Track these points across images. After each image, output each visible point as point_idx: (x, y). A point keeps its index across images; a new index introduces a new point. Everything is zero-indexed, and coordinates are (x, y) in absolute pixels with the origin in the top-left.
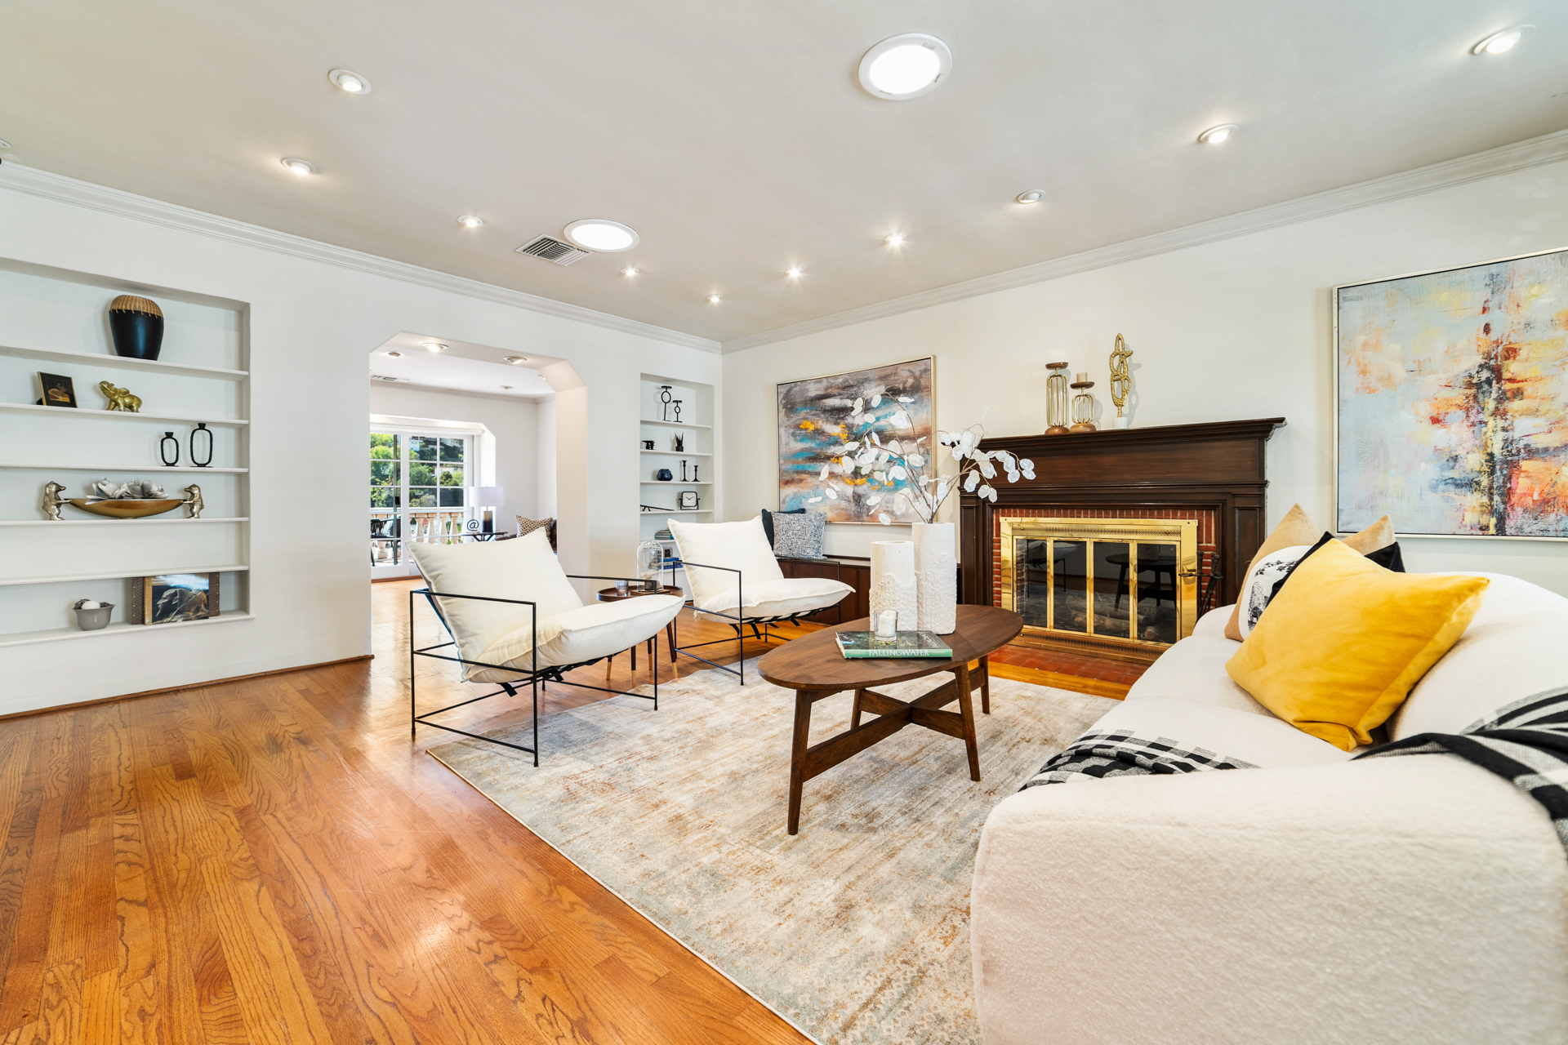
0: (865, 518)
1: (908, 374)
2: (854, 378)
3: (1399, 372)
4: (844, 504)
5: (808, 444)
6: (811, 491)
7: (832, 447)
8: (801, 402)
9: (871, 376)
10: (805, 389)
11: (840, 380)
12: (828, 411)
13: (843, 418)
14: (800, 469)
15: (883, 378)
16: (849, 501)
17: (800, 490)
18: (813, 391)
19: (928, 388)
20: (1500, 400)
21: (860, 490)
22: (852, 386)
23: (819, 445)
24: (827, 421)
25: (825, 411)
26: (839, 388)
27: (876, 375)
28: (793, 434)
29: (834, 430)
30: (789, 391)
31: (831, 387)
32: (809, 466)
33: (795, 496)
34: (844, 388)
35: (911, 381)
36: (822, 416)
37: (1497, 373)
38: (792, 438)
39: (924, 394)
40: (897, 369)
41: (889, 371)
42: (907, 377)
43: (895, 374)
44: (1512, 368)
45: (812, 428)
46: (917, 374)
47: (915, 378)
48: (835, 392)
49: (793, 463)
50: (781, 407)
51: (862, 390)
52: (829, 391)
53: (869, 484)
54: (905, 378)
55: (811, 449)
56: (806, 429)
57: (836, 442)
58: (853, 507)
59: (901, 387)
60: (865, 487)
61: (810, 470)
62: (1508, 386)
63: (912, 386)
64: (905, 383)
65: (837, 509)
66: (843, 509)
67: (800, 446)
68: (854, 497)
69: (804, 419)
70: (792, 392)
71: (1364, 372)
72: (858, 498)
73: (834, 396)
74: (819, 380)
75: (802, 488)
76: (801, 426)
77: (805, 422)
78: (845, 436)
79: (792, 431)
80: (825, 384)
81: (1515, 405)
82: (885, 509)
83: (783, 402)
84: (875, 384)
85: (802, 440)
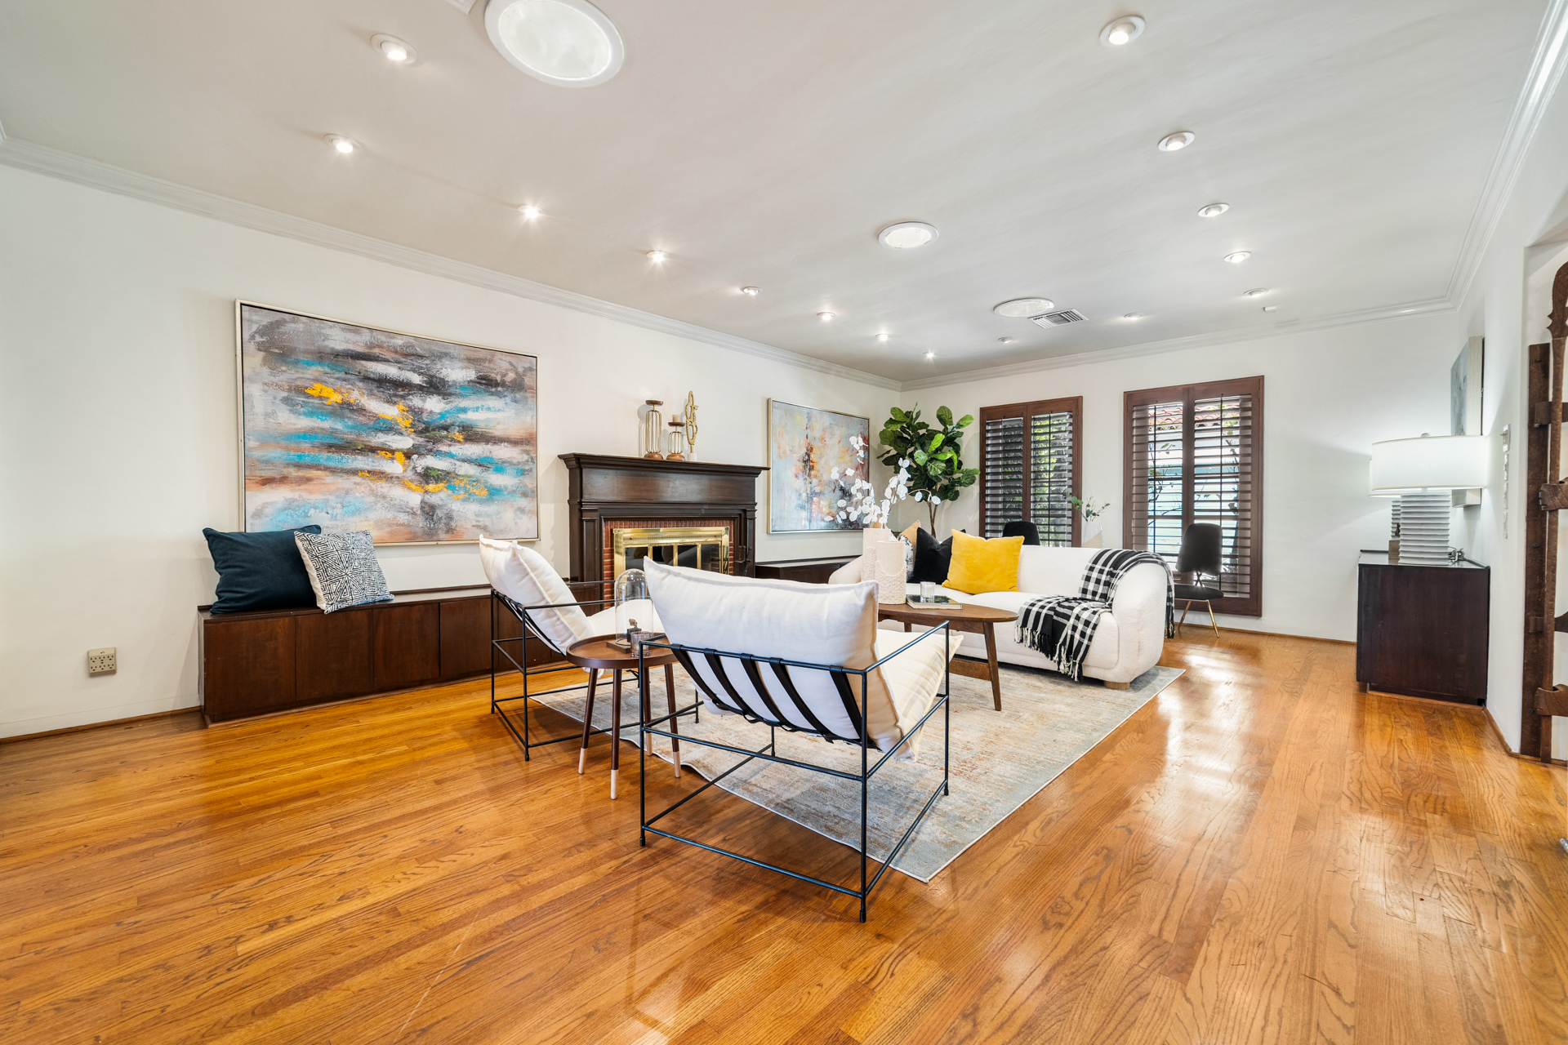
0: (442, 536)
1: (509, 367)
2: (426, 346)
3: (788, 452)
4: (403, 518)
5: (327, 424)
6: (332, 498)
7: (380, 434)
8: (306, 352)
9: (454, 351)
10: (320, 334)
11: (399, 342)
12: (374, 380)
13: (403, 397)
14: (307, 460)
15: (471, 361)
16: (414, 514)
17: (305, 495)
18: (338, 341)
19: (534, 390)
20: (810, 469)
21: (433, 499)
22: (421, 357)
23: (353, 427)
24: (371, 394)
25: (366, 379)
26: (396, 352)
27: (464, 353)
28: (286, 400)
29: (391, 412)
30: (278, 324)
31: (380, 346)
32: (329, 458)
33: (290, 505)
34: (407, 355)
35: (511, 376)
36: (361, 384)
37: (809, 456)
38: (285, 408)
39: (528, 395)
40: (493, 356)
41: (482, 354)
42: (507, 370)
43: (490, 361)
44: (812, 456)
45: (336, 398)
46: (521, 370)
47: (517, 373)
48: (388, 355)
49: (287, 448)
50: (251, 347)
51: (439, 366)
52: (376, 351)
53: (450, 492)
54: (500, 368)
55: (333, 432)
56: (320, 398)
57: (390, 428)
58: (420, 522)
59: (499, 378)
60: (442, 495)
61: (332, 464)
62: (811, 464)
63: (514, 382)
64: (504, 375)
65: (390, 525)
66: (403, 525)
67: (304, 423)
68: (422, 508)
69: (316, 380)
70: (283, 329)
71: (779, 448)
72: (429, 510)
73: (386, 361)
74: (355, 328)
75: (311, 492)
76: (307, 391)
77: (318, 386)
78: (407, 423)
79: (285, 394)
80: (366, 337)
81: (813, 472)
82: (474, 523)
83: (258, 339)
84: (460, 364)
85: (310, 414)
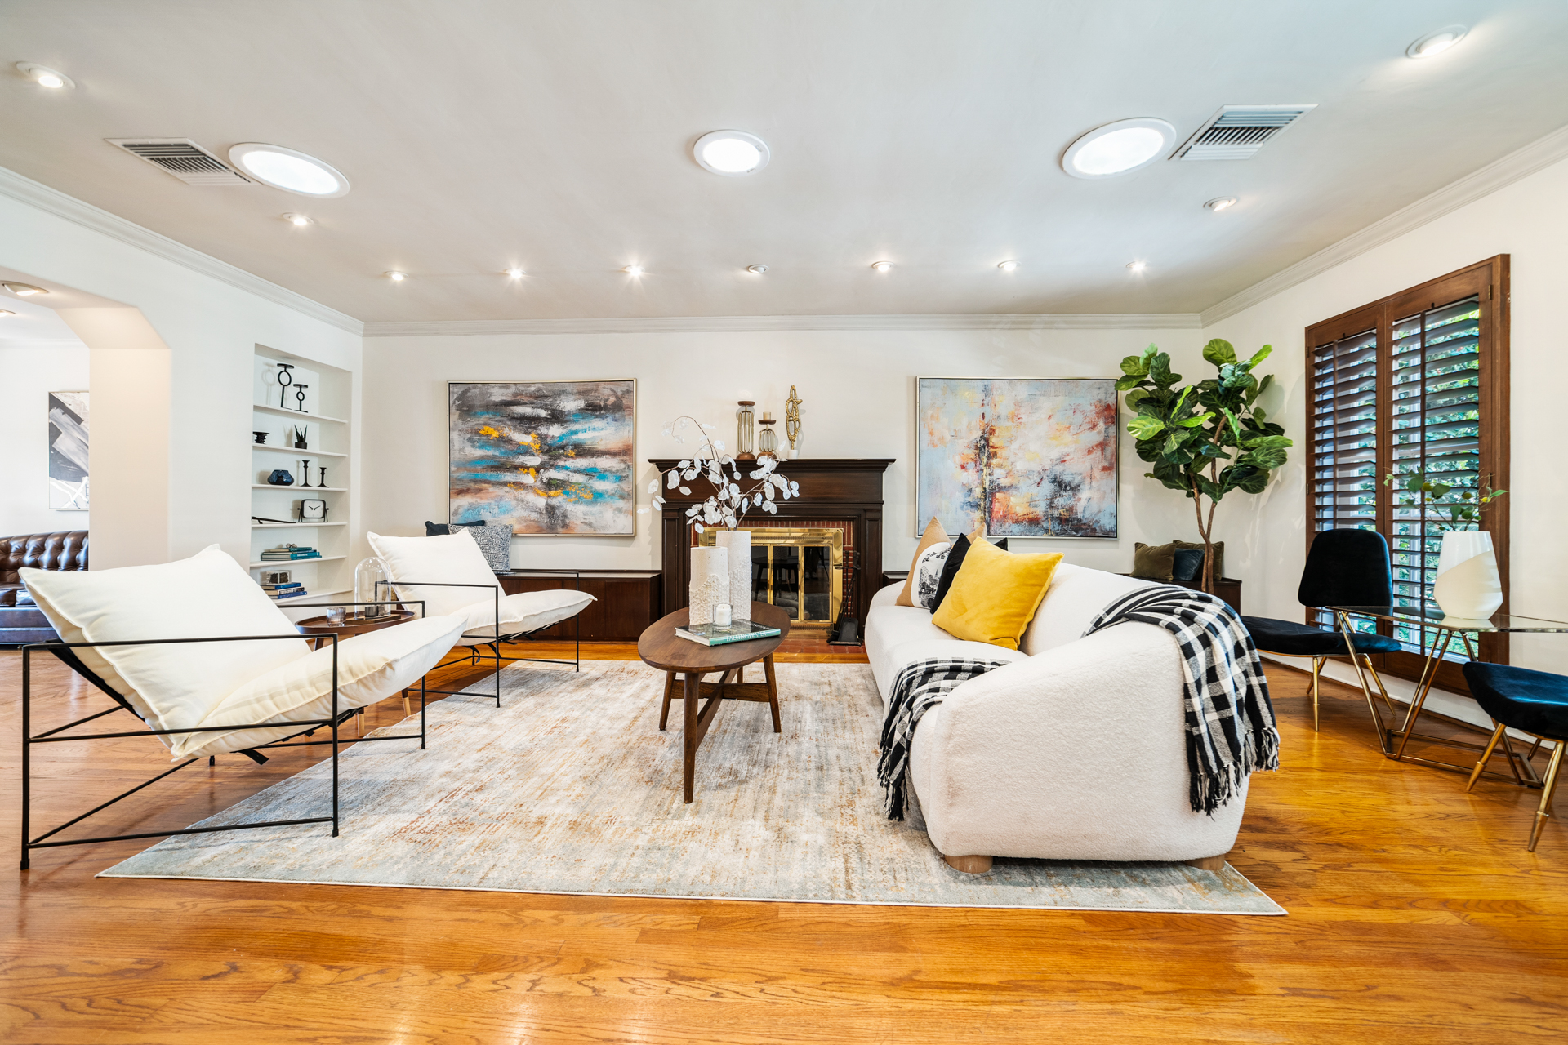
0: (560, 530)
1: (611, 393)
2: (550, 388)
3: (948, 437)
4: (534, 516)
5: (490, 452)
6: (493, 502)
7: (521, 457)
8: (480, 406)
9: (568, 388)
10: (487, 393)
11: (533, 388)
12: (517, 418)
13: (535, 428)
14: (480, 477)
15: (582, 393)
16: (541, 513)
17: (479, 500)
18: (497, 396)
19: (630, 408)
20: (989, 458)
21: (554, 502)
22: (547, 397)
23: (505, 453)
24: (516, 429)
25: (513, 418)
26: (531, 396)
27: (575, 389)
28: (470, 440)
29: (526, 439)
30: (465, 392)
31: (521, 394)
32: (491, 475)
33: (471, 508)
34: (537, 397)
35: (612, 399)
36: (509, 423)
37: (987, 440)
38: (468, 444)
39: (626, 413)
40: (598, 386)
41: (589, 387)
42: (609, 396)
43: (596, 391)
44: (994, 440)
45: (495, 434)
46: (620, 393)
47: (617, 397)
48: (526, 400)
49: (469, 471)
50: (453, 409)
51: (558, 402)
52: (519, 398)
53: (565, 496)
54: (606, 395)
55: (494, 457)
56: (487, 435)
57: (526, 451)
58: (545, 519)
59: (602, 403)
60: (560, 499)
61: (493, 479)
62: (991, 450)
63: (614, 404)
64: (606, 400)
65: (526, 521)
66: (534, 521)
67: (479, 453)
68: (546, 509)
69: (485, 424)
70: (469, 394)
71: (931, 433)
72: (551, 510)
73: (525, 404)
74: (506, 386)
75: (481, 499)
76: (481, 432)
77: (486, 428)
78: (537, 446)
79: (469, 436)
80: (513, 389)
81: (994, 461)
82: (583, 520)
83: (457, 403)
84: (574, 397)
85: (481, 447)
